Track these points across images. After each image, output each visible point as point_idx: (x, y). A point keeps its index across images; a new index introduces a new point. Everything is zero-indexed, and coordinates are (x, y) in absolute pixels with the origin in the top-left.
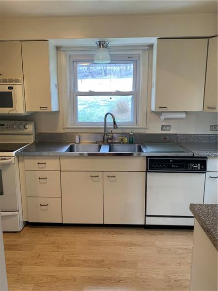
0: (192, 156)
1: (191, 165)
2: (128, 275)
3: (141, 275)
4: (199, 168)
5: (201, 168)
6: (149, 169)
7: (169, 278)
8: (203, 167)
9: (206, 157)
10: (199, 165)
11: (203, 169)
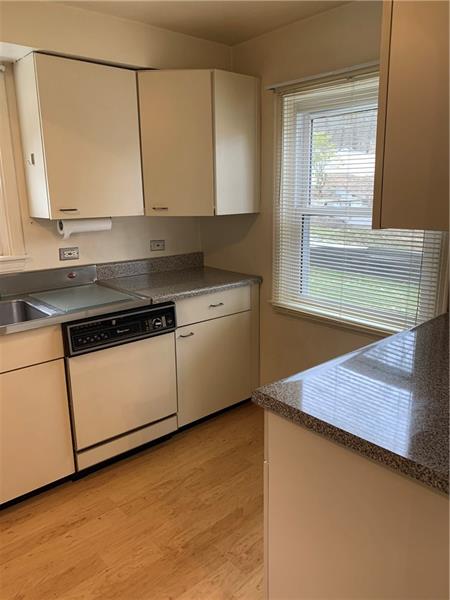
0: (149, 303)
1: (150, 321)
2: (93, 593)
3: (119, 576)
4: (165, 325)
5: (167, 324)
6: (74, 351)
7: (172, 550)
8: (170, 321)
9: (171, 303)
10: (163, 318)
11: (172, 325)
